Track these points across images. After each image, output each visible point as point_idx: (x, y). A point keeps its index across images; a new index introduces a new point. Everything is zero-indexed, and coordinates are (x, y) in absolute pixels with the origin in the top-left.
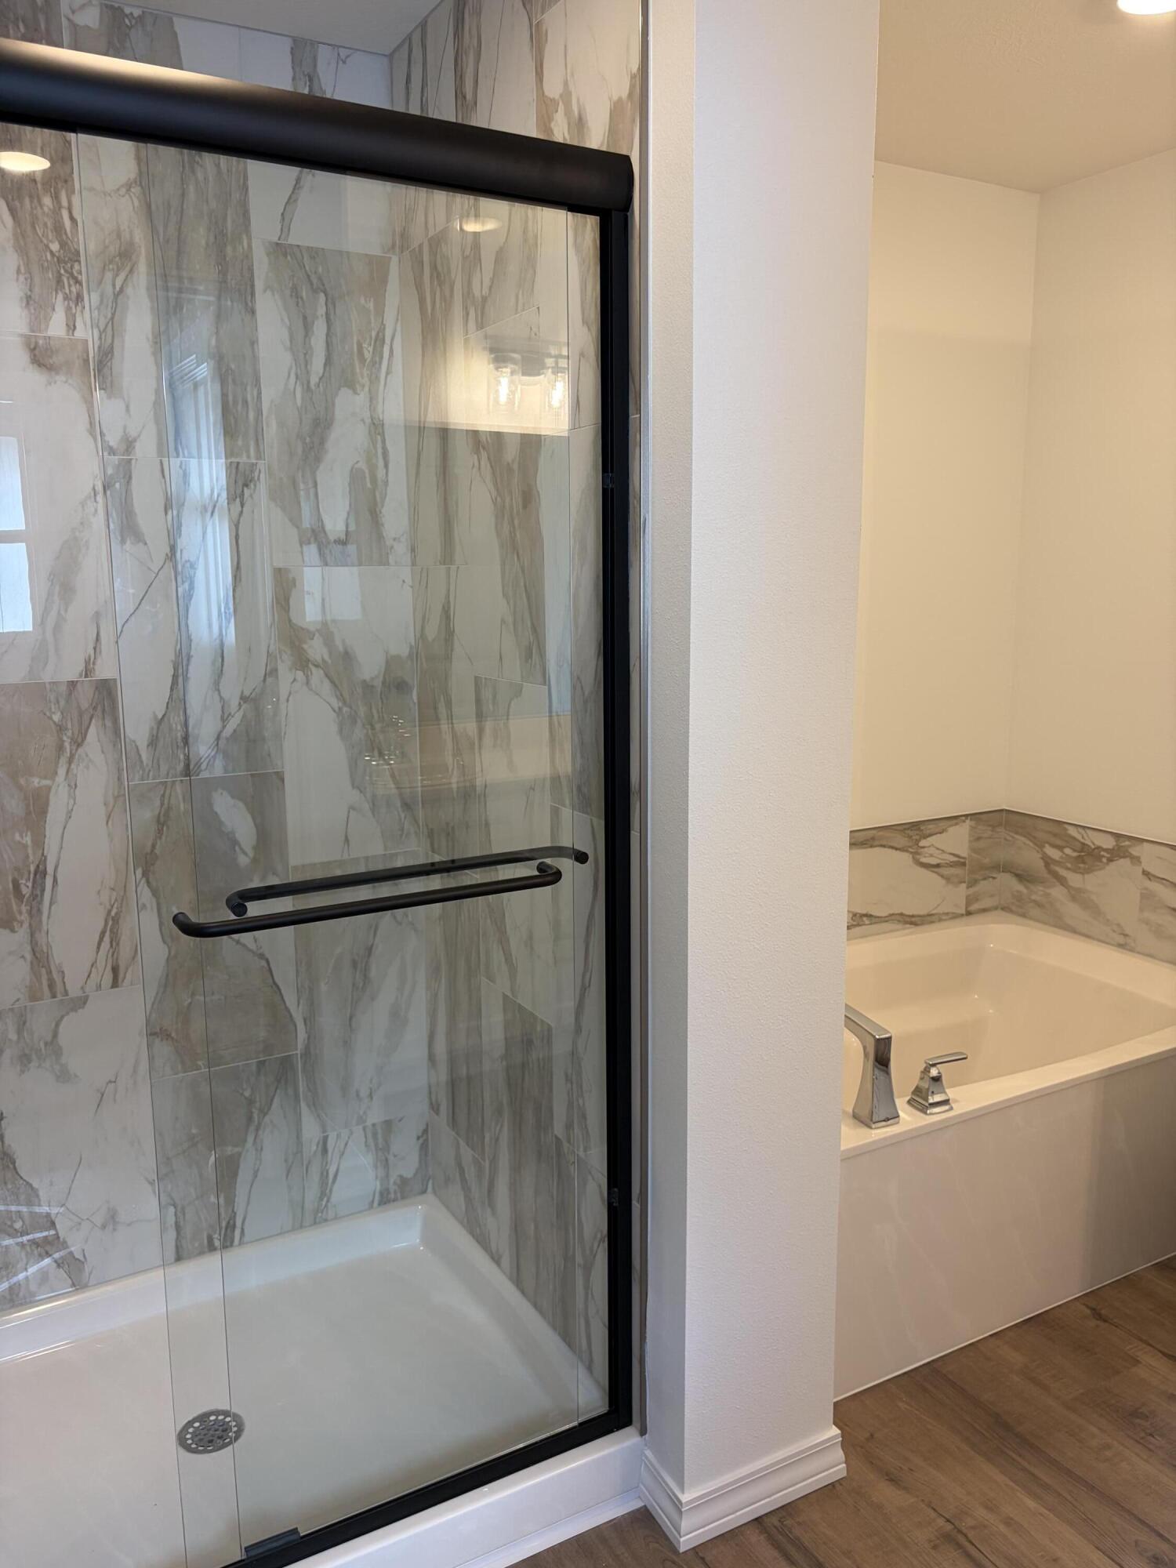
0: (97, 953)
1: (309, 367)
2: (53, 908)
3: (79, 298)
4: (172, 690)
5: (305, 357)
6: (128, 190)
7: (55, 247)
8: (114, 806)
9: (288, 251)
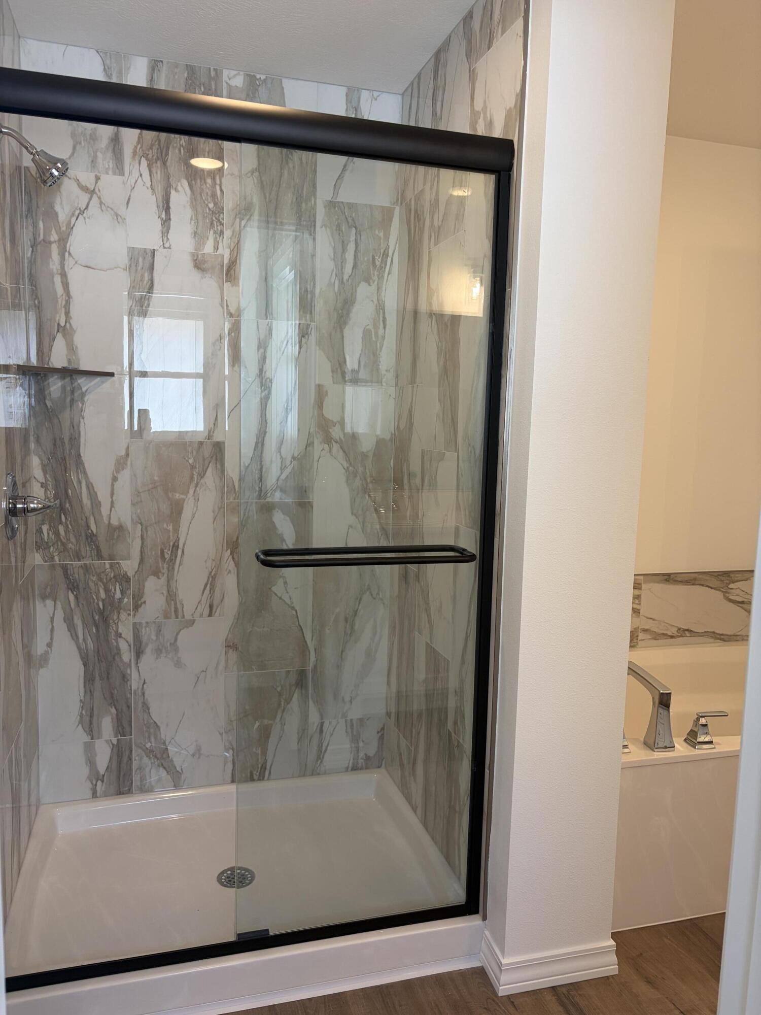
0: (202, 595)
1: (343, 270)
2: (180, 567)
3: (222, 232)
4: (254, 450)
5: (342, 264)
6: (252, 174)
7: (211, 205)
8: (218, 513)
9: (336, 205)
